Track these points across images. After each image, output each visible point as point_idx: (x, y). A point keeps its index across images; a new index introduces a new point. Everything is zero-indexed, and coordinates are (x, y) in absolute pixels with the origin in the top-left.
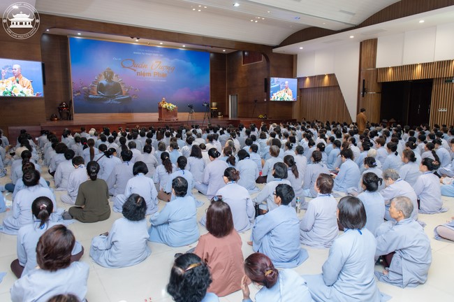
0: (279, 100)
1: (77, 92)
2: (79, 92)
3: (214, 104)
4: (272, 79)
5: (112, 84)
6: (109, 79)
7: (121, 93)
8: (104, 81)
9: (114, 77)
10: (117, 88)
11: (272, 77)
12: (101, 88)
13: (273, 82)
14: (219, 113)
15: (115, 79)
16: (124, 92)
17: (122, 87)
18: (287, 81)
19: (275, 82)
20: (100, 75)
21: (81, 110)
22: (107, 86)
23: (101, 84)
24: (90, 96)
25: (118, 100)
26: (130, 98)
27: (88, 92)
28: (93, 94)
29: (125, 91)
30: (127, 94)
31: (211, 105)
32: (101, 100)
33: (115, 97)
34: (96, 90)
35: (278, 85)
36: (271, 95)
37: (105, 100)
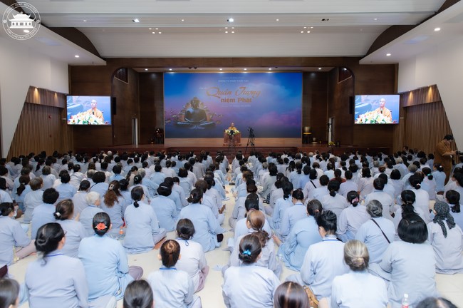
0: (368, 122)
1: (168, 120)
2: (169, 119)
3: (307, 129)
4: (357, 98)
5: (198, 111)
6: (195, 107)
7: (206, 120)
8: (190, 109)
9: (200, 105)
10: (202, 115)
11: (358, 94)
12: (188, 115)
13: (360, 101)
14: (314, 139)
15: (200, 107)
16: (208, 119)
17: (207, 113)
18: (383, 99)
19: (362, 101)
20: (188, 104)
21: (172, 135)
22: (194, 113)
23: (188, 111)
24: (178, 123)
25: (203, 126)
26: (214, 124)
27: (177, 119)
28: (181, 121)
29: (209, 117)
30: (211, 120)
31: (303, 129)
32: (188, 126)
33: (199, 123)
34: (183, 117)
35: (367, 104)
36: (355, 117)
37: (192, 126)
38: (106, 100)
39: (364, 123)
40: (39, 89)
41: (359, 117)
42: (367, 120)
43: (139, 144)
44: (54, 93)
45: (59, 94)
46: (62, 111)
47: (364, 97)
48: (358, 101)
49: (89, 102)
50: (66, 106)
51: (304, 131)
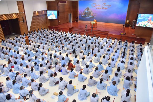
2: (80, 14)
3: (128, 21)
4: (139, 15)
7: (91, 15)
8: (86, 11)
9: (89, 10)
11: (140, 13)
13: (140, 16)
17: (91, 13)
19: (141, 16)
20: (85, 9)
22: (87, 12)
24: (83, 16)
25: (90, 17)
26: (93, 17)
27: (82, 14)
29: (92, 14)
35: (144, 18)
36: (137, 23)
37: (86, 17)
38: (55, 12)
39: (140, 26)
40: (37, 11)
41: (138, 23)
42: (141, 25)
43: (72, 22)
44: (42, 11)
45: (44, 11)
46: (46, 15)
47: (142, 15)
48: (139, 17)
49: (52, 12)
50: (47, 14)
51: (126, 22)
